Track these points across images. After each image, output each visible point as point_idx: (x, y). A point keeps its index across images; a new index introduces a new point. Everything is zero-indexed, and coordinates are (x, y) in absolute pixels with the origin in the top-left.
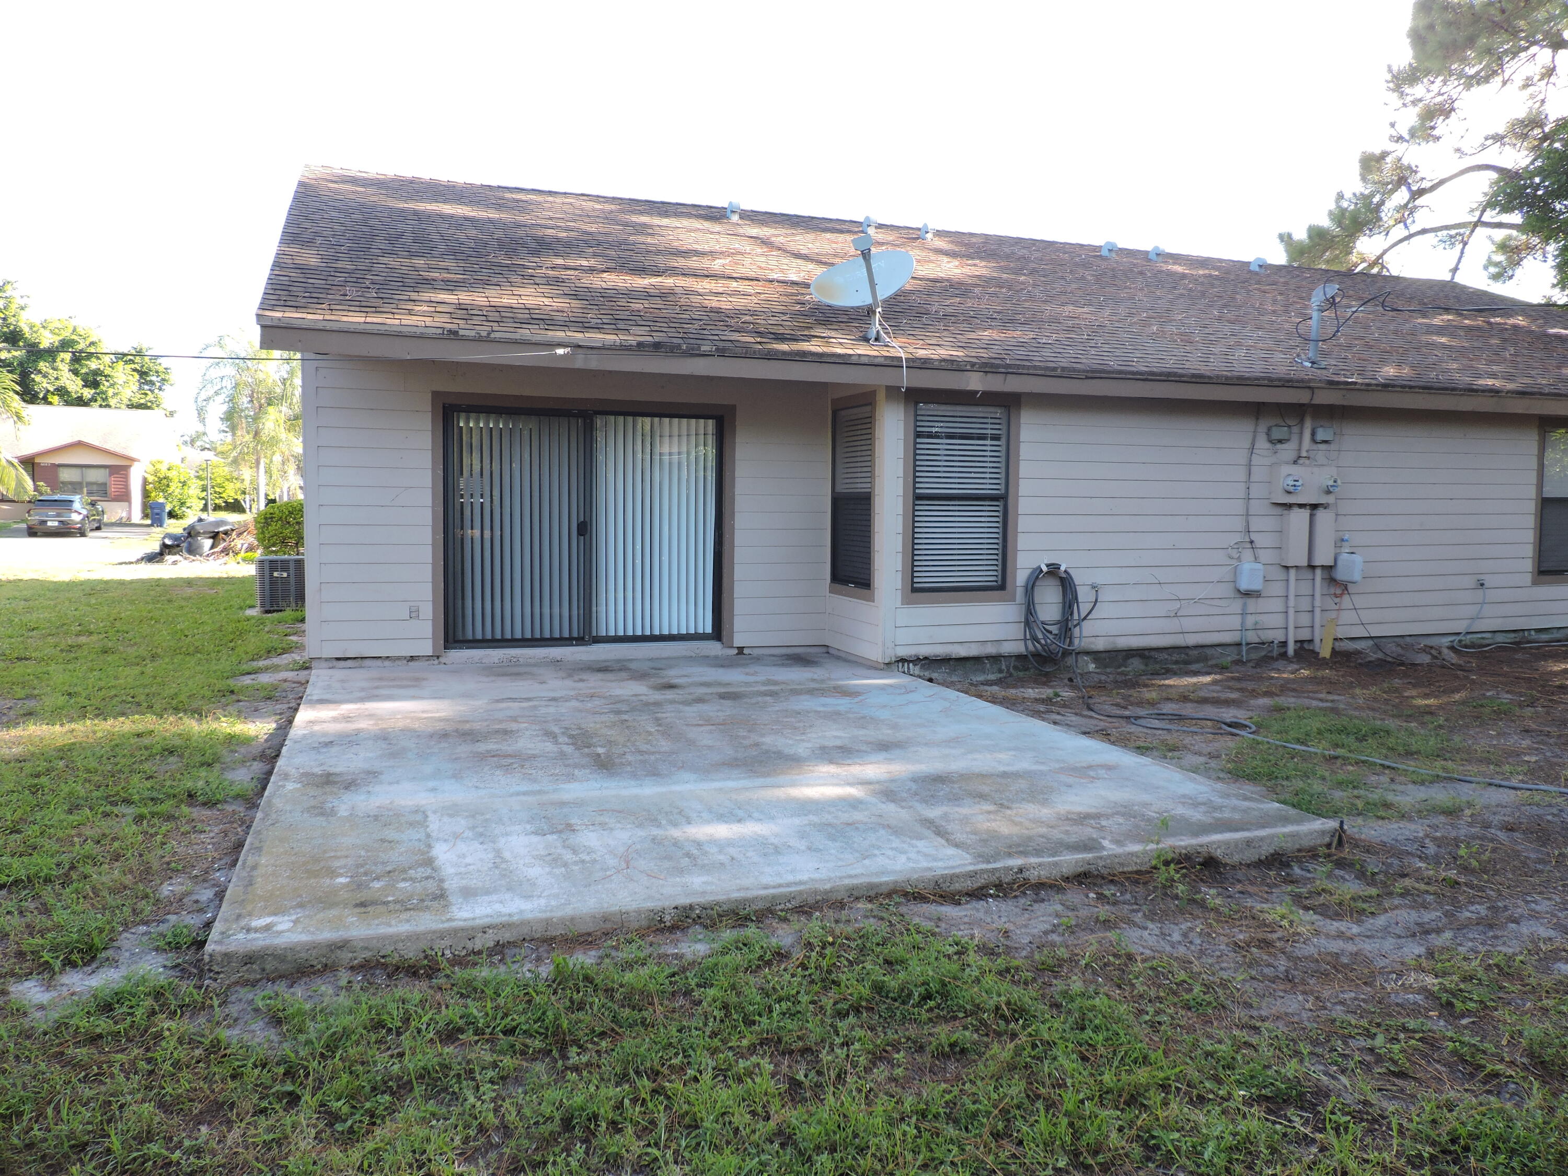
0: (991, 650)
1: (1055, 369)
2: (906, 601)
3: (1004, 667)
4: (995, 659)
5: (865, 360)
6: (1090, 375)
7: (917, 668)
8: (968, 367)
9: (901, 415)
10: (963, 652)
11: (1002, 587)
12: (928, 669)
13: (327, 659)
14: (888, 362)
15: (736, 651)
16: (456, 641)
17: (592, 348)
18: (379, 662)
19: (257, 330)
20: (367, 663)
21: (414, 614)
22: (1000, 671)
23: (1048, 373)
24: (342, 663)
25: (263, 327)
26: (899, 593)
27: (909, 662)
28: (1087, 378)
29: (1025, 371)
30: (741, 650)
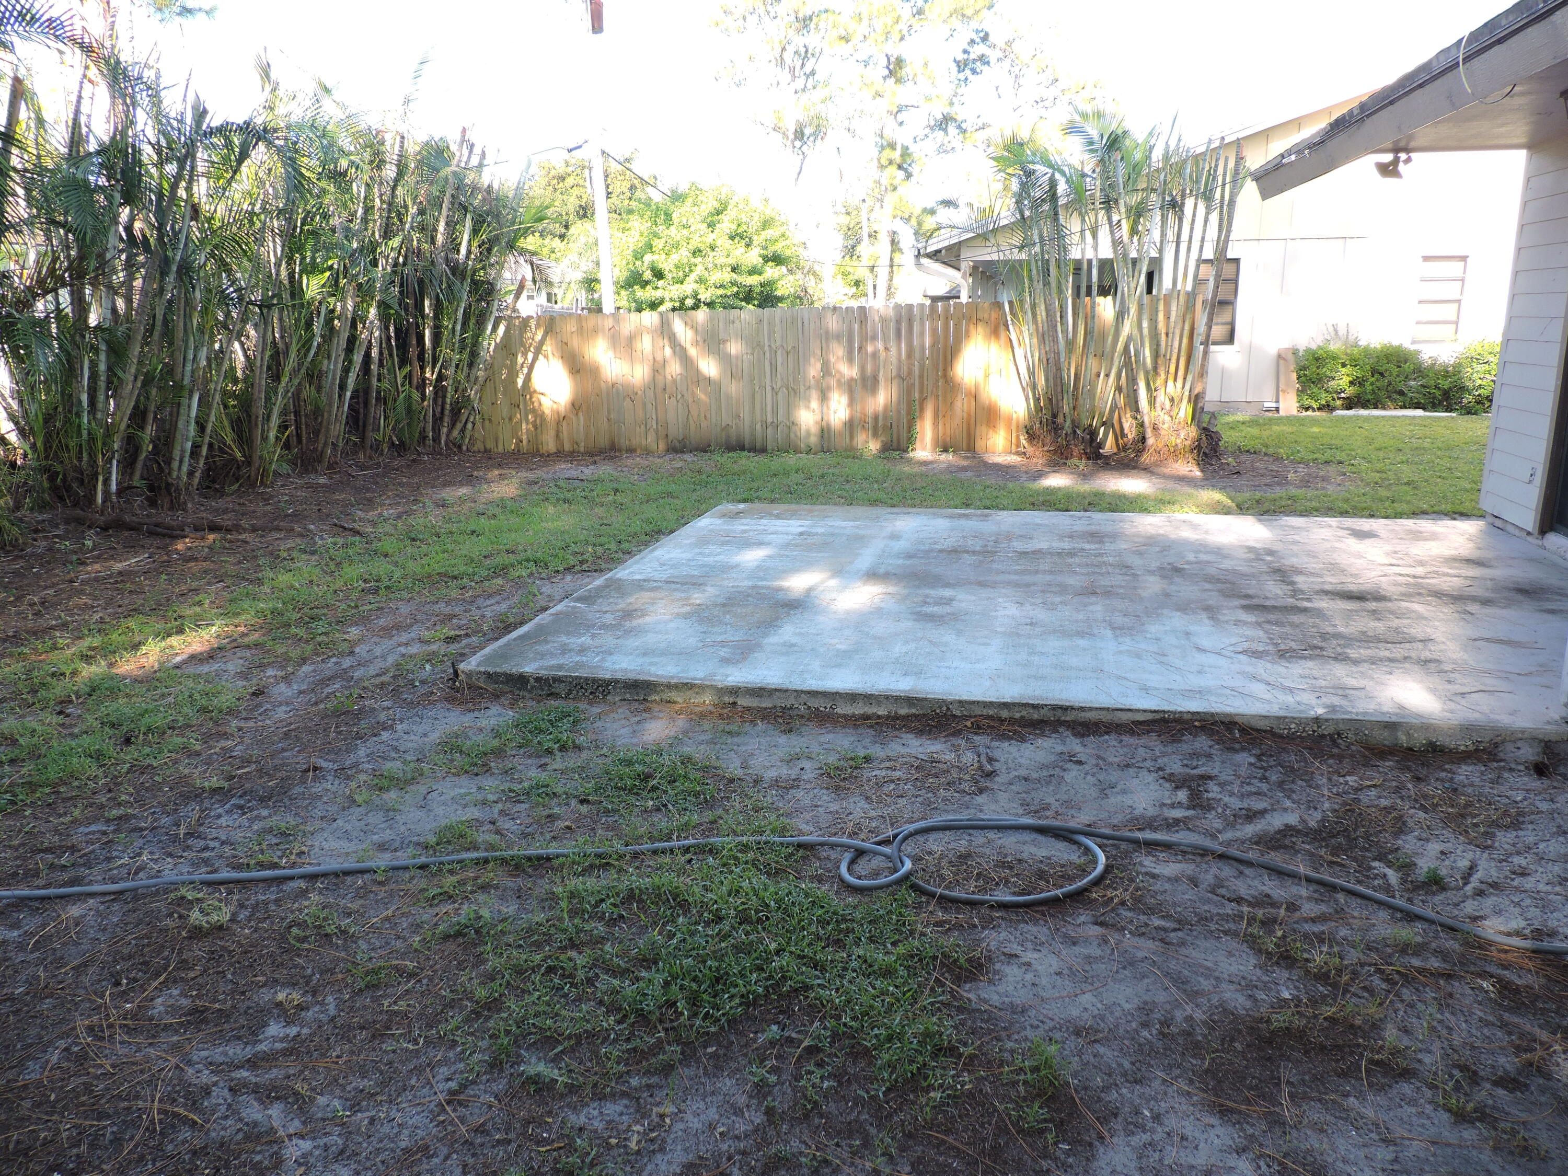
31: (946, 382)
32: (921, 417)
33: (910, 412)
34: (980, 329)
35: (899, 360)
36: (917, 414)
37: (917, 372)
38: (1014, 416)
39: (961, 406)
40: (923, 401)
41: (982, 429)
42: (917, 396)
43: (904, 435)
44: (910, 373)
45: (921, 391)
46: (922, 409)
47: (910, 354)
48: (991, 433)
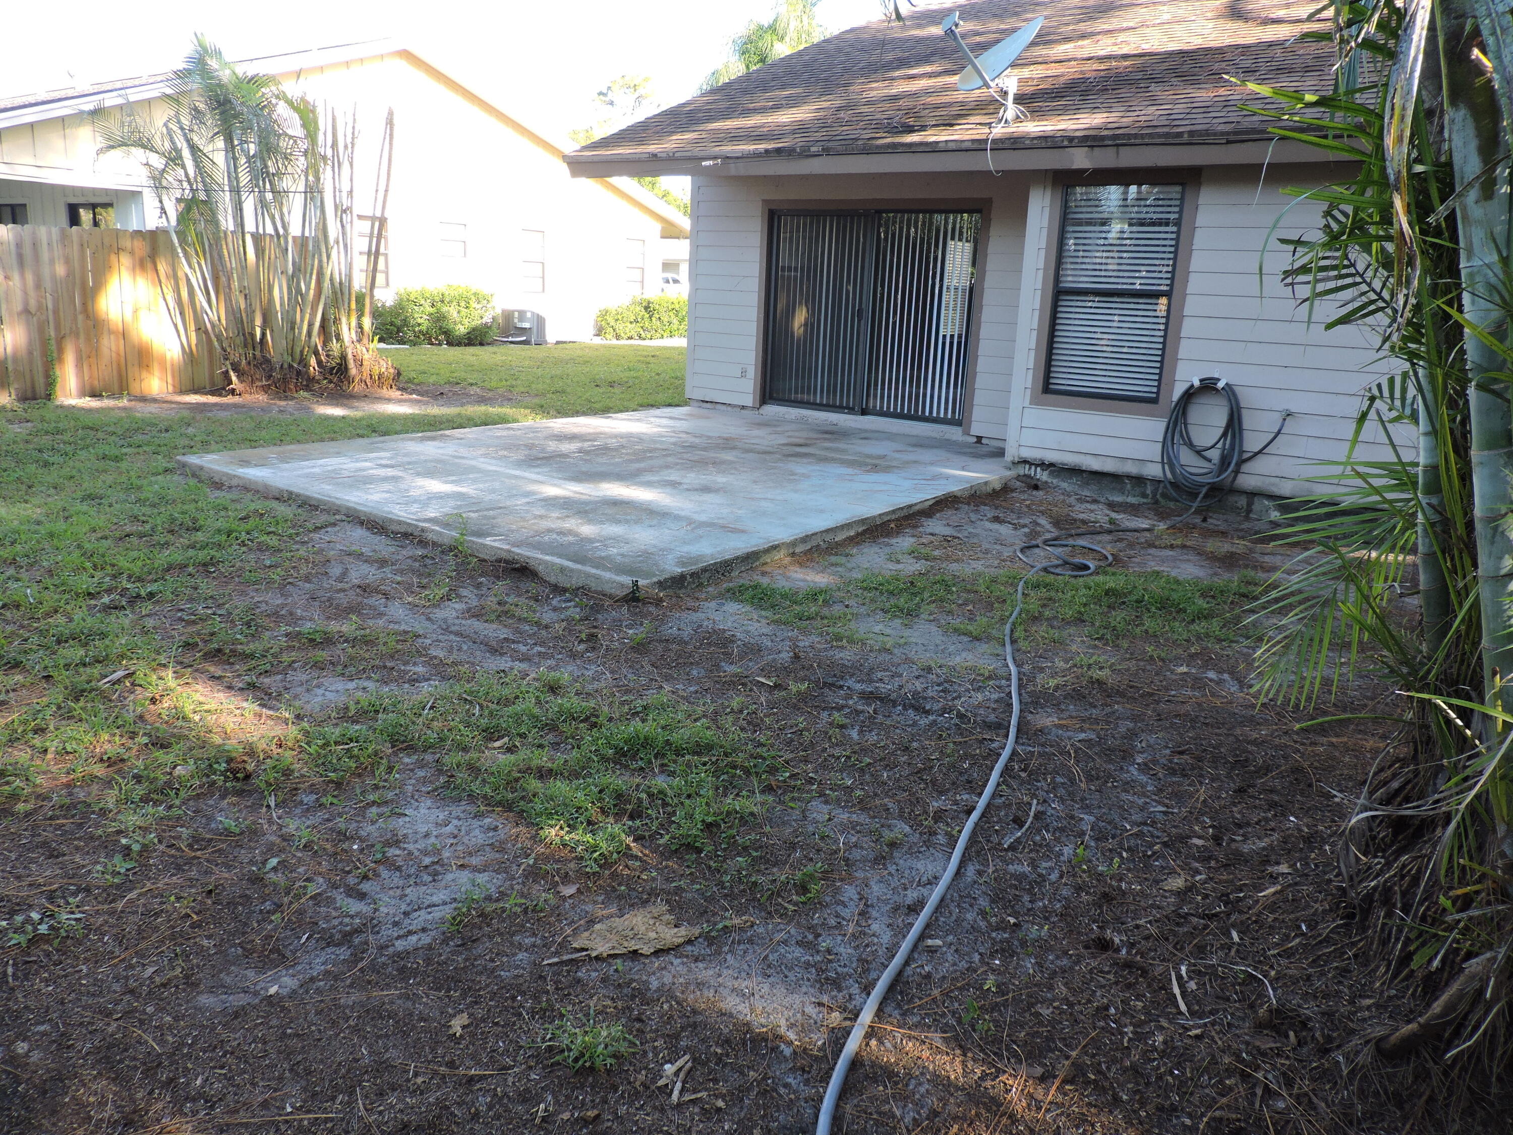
0: (1131, 468)
1: (1180, 135)
2: (1035, 401)
3: (1149, 492)
4: (1139, 480)
5: (952, 146)
6: (1232, 138)
7: (1046, 473)
8: (1066, 143)
9: (1047, 201)
10: (1095, 465)
11: (1154, 401)
12: (1057, 476)
13: (698, 401)
14: (975, 146)
15: (975, 440)
16: (771, 398)
17: (738, 158)
18: (724, 407)
19: (565, 165)
20: (718, 406)
21: (744, 374)
22: (1144, 495)
23: (1171, 141)
24: (705, 405)
25: (569, 164)
26: (1029, 392)
27: (1037, 465)
28: (1228, 142)
29: (1138, 141)
30: (979, 439)
31: (88, 317)
32: (60, 360)
33: (45, 352)
34: (125, 260)
35: (25, 293)
36: (55, 355)
37: (50, 306)
38: (168, 357)
39: (109, 346)
40: (60, 340)
41: (133, 371)
42: (53, 334)
43: (40, 381)
44: (41, 307)
45: (58, 328)
46: (61, 350)
47: (38, 286)
48: (144, 374)
